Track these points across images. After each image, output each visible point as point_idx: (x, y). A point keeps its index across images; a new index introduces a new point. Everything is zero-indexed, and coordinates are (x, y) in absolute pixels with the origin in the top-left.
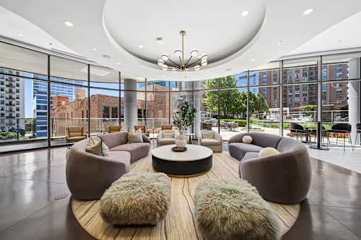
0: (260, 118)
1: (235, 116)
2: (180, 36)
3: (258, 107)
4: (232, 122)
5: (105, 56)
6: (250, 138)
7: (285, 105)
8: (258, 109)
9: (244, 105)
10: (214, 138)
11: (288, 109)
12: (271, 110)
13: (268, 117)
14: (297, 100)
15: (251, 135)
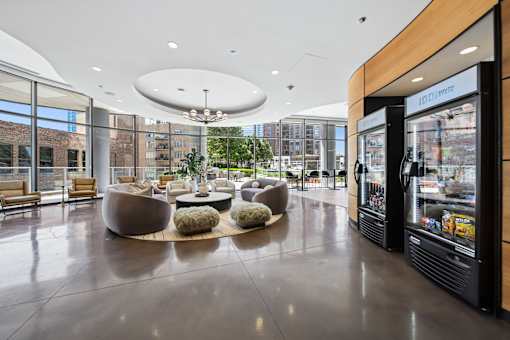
0: (265, 168)
1: (239, 165)
2: (204, 93)
3: (263, 154)
4: (237, 172)
5: (108, 93)
6: (257, 184)
7: (287, 153)
8: (262, 156)
9: (249, 152)
10: (226, 186)
11: (288, 157)
12: (275, 158)
13: (272, 166)
14: (297, 148)
15: (258, 181)
